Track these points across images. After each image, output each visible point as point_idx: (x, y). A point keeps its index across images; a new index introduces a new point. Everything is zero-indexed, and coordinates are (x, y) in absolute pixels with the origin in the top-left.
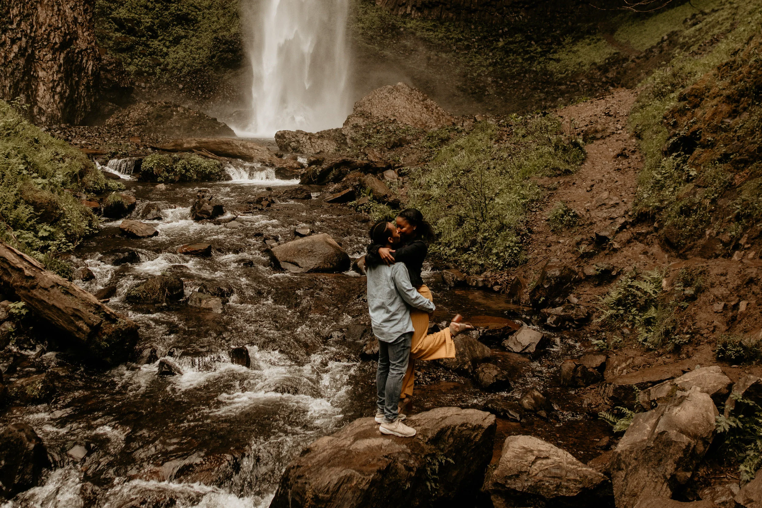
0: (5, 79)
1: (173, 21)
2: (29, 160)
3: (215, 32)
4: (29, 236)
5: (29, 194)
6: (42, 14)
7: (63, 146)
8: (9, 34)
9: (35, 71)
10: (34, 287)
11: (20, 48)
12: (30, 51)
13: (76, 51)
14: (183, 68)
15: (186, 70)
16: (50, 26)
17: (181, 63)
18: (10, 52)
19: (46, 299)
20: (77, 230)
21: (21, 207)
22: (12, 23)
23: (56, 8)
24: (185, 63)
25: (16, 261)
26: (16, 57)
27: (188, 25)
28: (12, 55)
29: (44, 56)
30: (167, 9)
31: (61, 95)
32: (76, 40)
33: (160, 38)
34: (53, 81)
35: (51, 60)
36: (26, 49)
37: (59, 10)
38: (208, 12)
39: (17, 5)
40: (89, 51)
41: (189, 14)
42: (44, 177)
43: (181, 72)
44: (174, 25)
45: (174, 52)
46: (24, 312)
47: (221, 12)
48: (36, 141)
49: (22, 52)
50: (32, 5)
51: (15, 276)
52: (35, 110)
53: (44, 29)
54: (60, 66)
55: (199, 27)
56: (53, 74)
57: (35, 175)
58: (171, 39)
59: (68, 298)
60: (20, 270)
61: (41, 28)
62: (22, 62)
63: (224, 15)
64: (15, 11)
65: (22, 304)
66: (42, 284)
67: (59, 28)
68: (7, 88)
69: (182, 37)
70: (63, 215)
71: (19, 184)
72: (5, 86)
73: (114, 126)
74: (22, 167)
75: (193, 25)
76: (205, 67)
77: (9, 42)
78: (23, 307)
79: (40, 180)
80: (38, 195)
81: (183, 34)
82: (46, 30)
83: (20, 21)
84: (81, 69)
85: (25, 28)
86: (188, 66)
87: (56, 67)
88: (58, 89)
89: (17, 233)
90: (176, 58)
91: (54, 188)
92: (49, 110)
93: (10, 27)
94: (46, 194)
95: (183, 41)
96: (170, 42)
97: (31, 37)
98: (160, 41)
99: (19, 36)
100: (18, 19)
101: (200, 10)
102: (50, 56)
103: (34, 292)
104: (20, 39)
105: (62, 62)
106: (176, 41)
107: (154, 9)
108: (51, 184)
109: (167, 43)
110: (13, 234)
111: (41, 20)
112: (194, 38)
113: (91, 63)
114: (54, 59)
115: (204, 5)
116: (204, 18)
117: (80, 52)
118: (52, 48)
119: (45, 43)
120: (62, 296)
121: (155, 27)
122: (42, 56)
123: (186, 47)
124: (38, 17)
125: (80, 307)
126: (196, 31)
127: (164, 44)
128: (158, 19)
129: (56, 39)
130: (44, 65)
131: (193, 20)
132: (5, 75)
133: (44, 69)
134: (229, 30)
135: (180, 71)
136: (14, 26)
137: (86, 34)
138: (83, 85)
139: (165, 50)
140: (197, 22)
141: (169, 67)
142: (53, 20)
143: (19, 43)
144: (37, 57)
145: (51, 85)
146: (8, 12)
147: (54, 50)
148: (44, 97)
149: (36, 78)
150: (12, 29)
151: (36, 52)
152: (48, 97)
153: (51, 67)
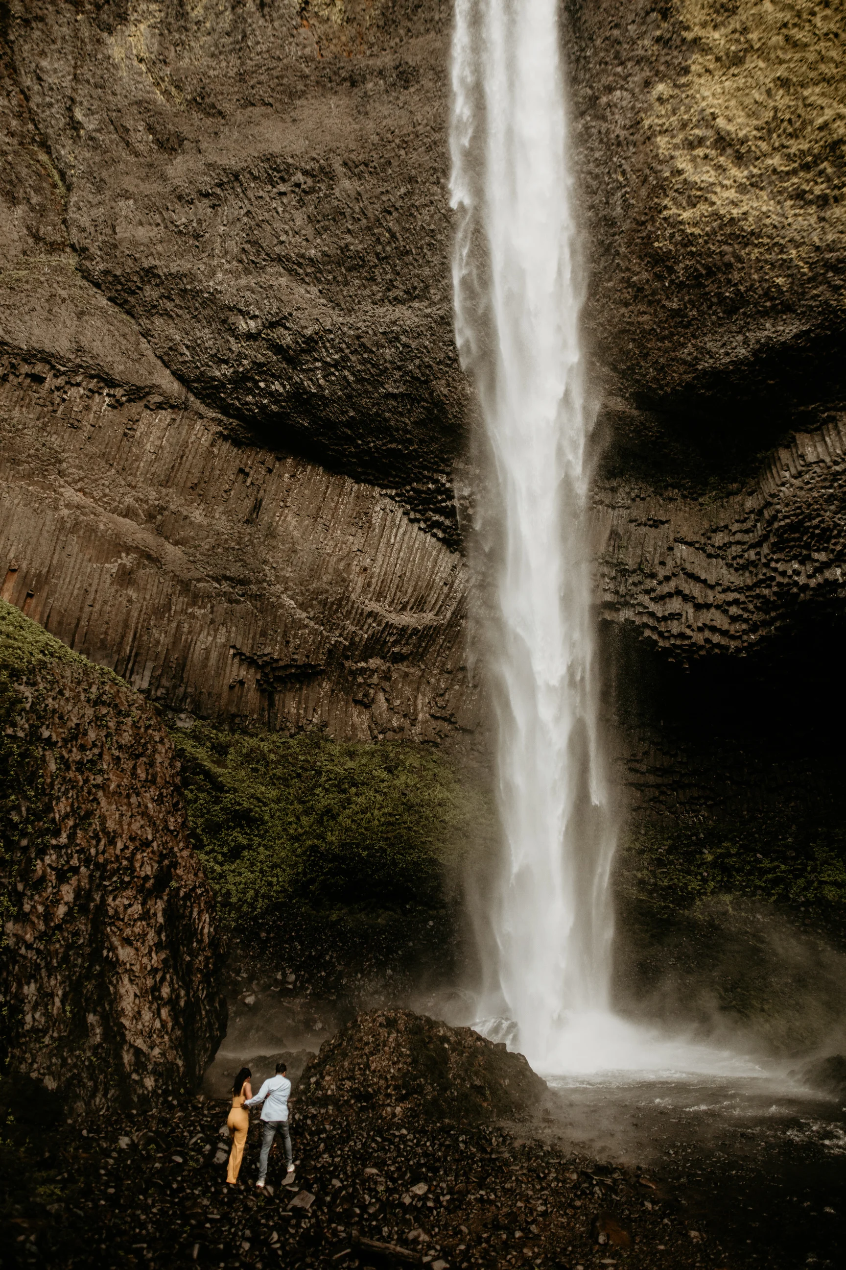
0: (49, 977)
1: (227, 821)
3: (296, 838)
8: (52, 858)
9: (111, 948)
11: (78, 892)
12: (97, 897)
13: (182, 894)
14: (255, 898)
15: (260, 903)
16: (132, 839)
17: (252, 892)
18: (57, 902)
22: (57, 834)
24: (257, 892)
26: (70, 913)
27: (250, 827)
28: (62, 910)
29: (126, 908)
30: (217, 801)
31: (173, 1006)
32: (175, 869)
33: (207, 848)
34: (152, 971)
35: (141, 918)
36: (89, 897)
38: (276, 807)
39: (66, 793)
40: (199, 891)
41: (251, 810)
43: (255, 909)
44: (229, 828)
45: (233, 871)
47: (300, 807)
49: (82, 900)
50: (89, 793)
52: (127, 1057)
53: (120, 845)
54: (159, 932)
55: (267, 831)
56: (150, 953)
58: (225, 850)
61: (112, 842)
62: (82, 925)
63: (306, 813)
64: (62, 807)
67: (147, 844)
68: (57, 1000)
69: (244, 848)
72: (52, 995)
73: (347, 1102)
75: (257, 828)
76: (291, 898)
77: (52, 877)
81: (245, 842)
82: (126, 847)
83: (75, 827)
84: (192, 932)
85: (84, 844)
86: (264, 897)
87: (152, 936)
88: (165, 991)
90: (240, 883)
92: (157, 1051)
93: (54, 842)
95: (245, 853)
96: (224, 855)
97: (97, 866)
98: (207, 853)
99: (75, 862)
100: (71, 823)
101: (265, 805)
102: (137, 908)
104: (75, 870)
105: (161, 920)
106: (235, 854)
107: (195, 801)
109: (220, 857)
111: (111, 825)
112: (261, 849)
113: (206, 917)
114: (145, 916)
115: (270, 796)
116: (272, 817)
117: (187, 896)
118: (141, 890)
119: (127, 879)
121: (199, 831)
122: (121, 910)
123: (252, 864)
124: (103, 819)
126: (262, 837)
127: (215, 858)
128: (202, 817)
129: (146, 867)
130: (128, 932)
131: (257, 820)
132: (48, 964)
133: (127, 941)
134: (322, 837)
135: (252, 906)
136: (63, 839)
137: (186, 853)
138: (200, 971)
139: (217, 868)
140: (264, 823)
141: (234, 900)
142: (135, 826)
143: (74, 881)
144: (111, 912)
145: (150, 982)
146: (49, 809)
147: (146, 894)
148: (138, 1016)
149: (113, 965)
150: (58, 848)
151: (110, 900)
152: (147, 1016)
153: (143, 936)
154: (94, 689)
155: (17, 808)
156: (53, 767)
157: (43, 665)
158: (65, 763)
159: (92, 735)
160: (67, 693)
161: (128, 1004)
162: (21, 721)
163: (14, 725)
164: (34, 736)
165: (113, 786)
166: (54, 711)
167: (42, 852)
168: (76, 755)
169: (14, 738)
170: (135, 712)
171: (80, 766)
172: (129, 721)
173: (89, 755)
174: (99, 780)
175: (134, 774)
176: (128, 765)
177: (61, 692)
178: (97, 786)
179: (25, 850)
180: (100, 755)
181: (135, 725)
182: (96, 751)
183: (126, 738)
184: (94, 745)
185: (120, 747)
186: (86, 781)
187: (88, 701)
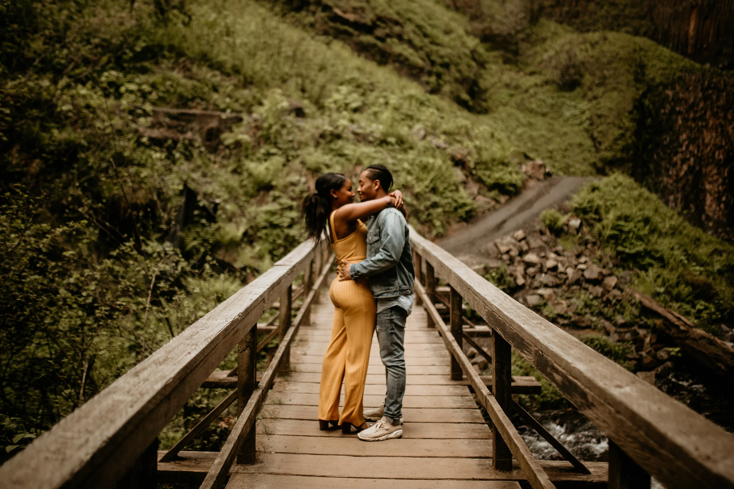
2: (690, 252)
4: (687, 307)
5: (689, 277)
6: (708, 137)
7: (721, 244)
8: (680, 156)
9: (703, 185)
10: (687, 338)
11: (689, 167)
12: (697, 168)
16: (715, 145)
18: (681, 171)
19: (695, 346)
20: (729, 306)
21: (682, 287)
22: (681, 146)
23: (719, 130)
25: (674, 320)
26: (686, 174)
28: (682, 173)
29: (710, 172)
31: (726, 203)
34: (719, 192)
35: (716, 175)
36: (694, 168)
37: (722, 131)
42: (701, 265)
46: (680, 355)
48: (698, 239)
49: (691, 169)
50: (698, 130)
51: (673, 330)
52: (704, 217)
53: (709, 148)
54: (724, 179)
56: (718, 187)
57: (694, 264)
59: (713, 348)
60: (677, 327)
61: (706, 148)
62: (691, 177)
64: (684, 137)
65: (677, 349)
66: (692, 336)
67: (722, 147)
70: (717, 294)
71: (681, 269)
72: (678, 198)
74: (683, 258)
77: (679, 162)
78: (678, 352)
79: (698, 268)
80: (696, 278)
82: (711, 149)
83: (689, 144)
85: (693, 150)
87: (720, 180)
88: (724, 199)
89: (678, 305)
91: (709, 274)
92: (716, 216)
93: (680, 150)
94: (703, 278)
97: (698, 157)
99: (688, 156)
100: (686, 143)
102: (715, 171)
103: (687, 341)
104: (689, 159)
105: (726, 174)
108: (706, 271)
110: (676, 305)
111: (707, 141)
114: (719, 174)
118: (717, 165)
119: (711, 161)
120: (707, 345)
122: (708, 172)
124: (703, 140)
125: (720, 353)
129: (720, 156)
130: (710, 179)
133: (710, 183)
136: (684, 148)
142: (717, 141)
143: (688, 163)
144: (704, 173)
145: (716, 196)
146: (678, 138)
147: (720, 165)
148: (710, 206)
149: (704, 191)
150: (682, 152)
151: (704, 169)
152: (714, 206)
153: (717, 180)
154: (706, 83)
155: (665, 139)
156: (680, 122)
157: (680, 78)
158: (685, 120)
159: (701, 105)
160: (691, 88)
161: (708, 202)
162: (668, 107)
163: (665, 108)
164: (673, 111)
165: (710, 125)
166: (682, 99)
167: (676, 154)
168: (692, 115)
169: (664, 114)
170: (729, 88)
171: (694, 120)
172: (724, 94)
173: (698, 115)
174: (704, 124)
175: (725, 118)
176: (721, 115)
177: (687, 89)
178: (703, 127)
179: (670, 154)
180: (705, 113)
181: (728, 95)
182: (703, 112)
183: (722, 102)
184: (702, 109)
185: (718, 107)
186: (697, 126)
187: (702, 90)
